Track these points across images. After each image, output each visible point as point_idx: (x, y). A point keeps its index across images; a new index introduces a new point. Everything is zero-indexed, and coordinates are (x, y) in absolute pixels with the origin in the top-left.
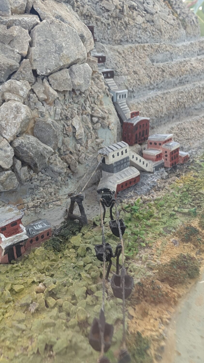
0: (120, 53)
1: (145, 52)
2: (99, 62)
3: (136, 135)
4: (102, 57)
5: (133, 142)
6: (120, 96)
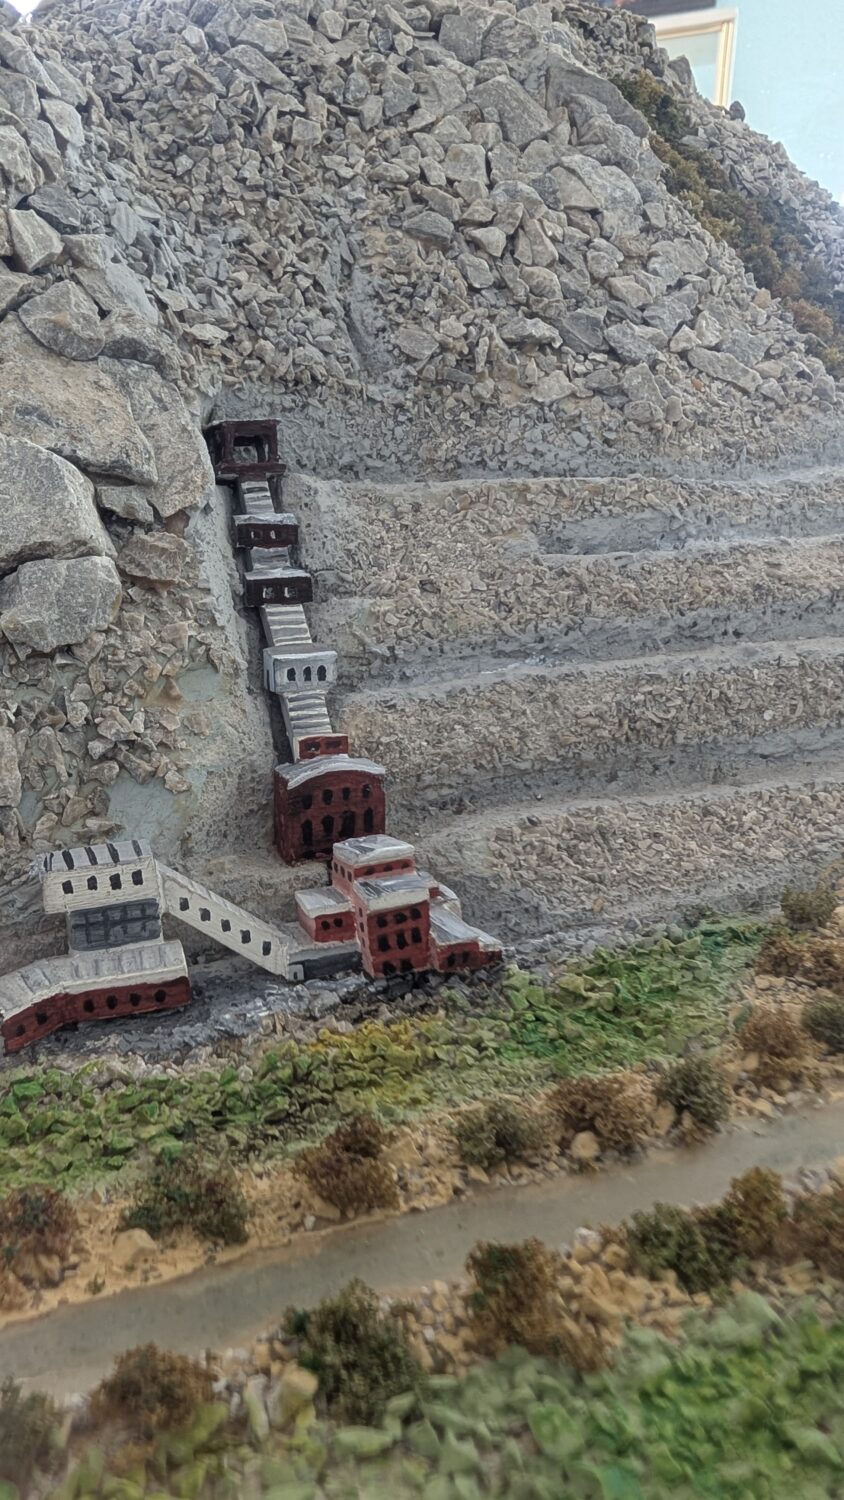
1: (524, 509)
2: (267, 543)
3: (307, 827)
4: (279, 528)
5: (292, 851)
6: (291, 674)
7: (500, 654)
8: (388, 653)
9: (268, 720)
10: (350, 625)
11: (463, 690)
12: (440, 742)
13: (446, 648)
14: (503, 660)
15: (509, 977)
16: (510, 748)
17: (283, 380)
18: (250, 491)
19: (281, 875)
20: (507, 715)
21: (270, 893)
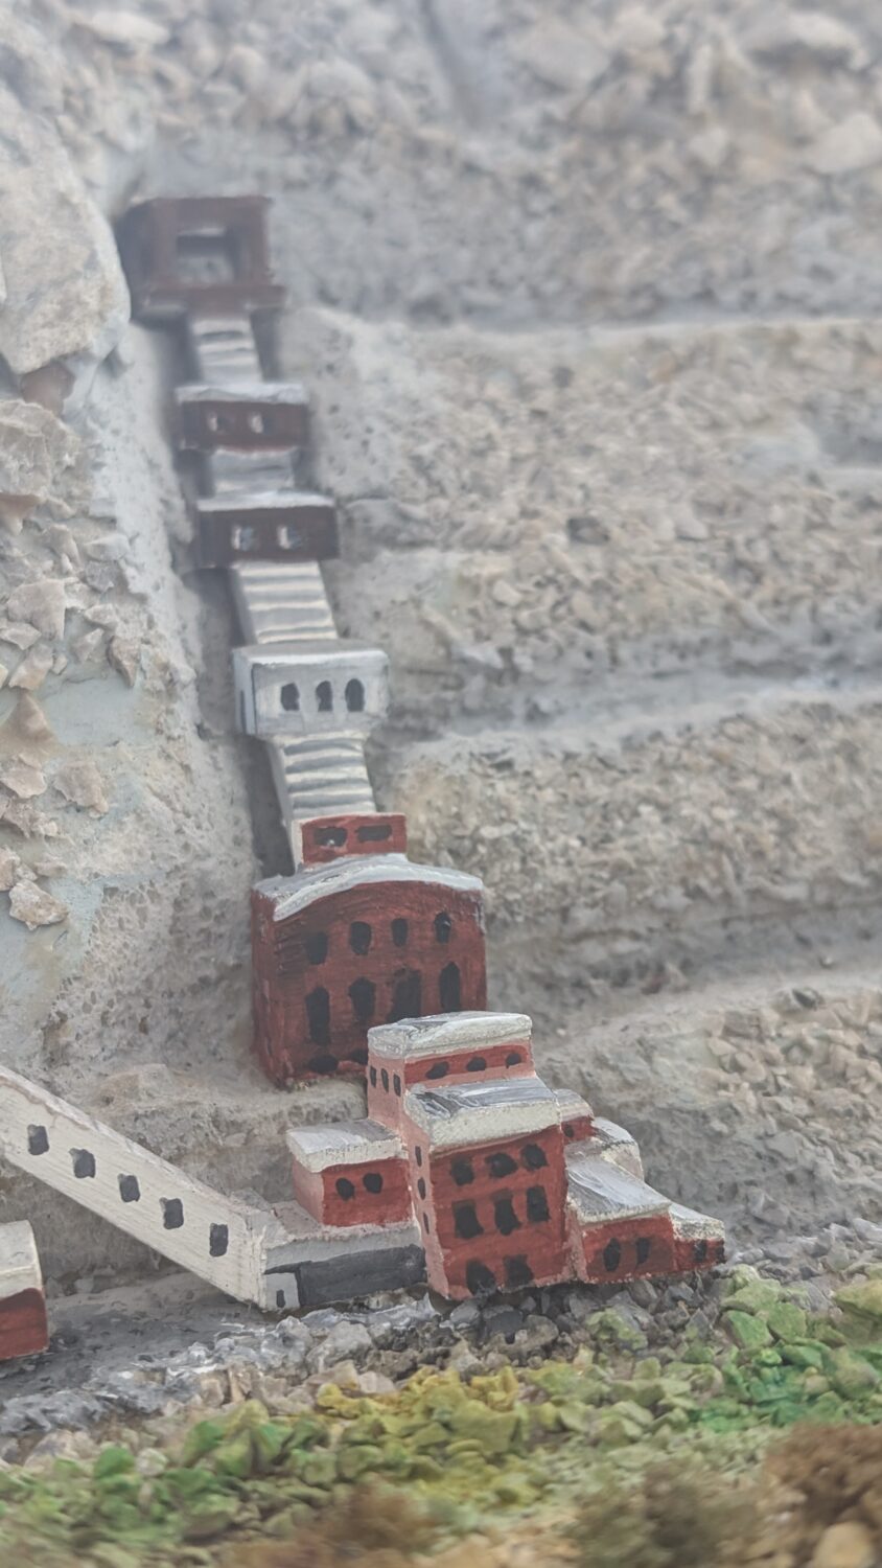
0: (524, 391)
1: (788, 380)
2: (243, 439)
3: (318, 1001)
4: (271, 411)
5: (285, 1055)
6: (290, 697)
7: (740, 668)
8: (498, 662)
9: (240, 792)
10: (417, 603)
11: (657, 736)
12: (607, 839)
13: (624, 652)
14: (747, 680)
15: (735, 1288)
16: (760, 855)
17: (284, 124)
18: (211, 337)
19: (261, 1106)
20: (749, 783)
21: (235, 1141)
